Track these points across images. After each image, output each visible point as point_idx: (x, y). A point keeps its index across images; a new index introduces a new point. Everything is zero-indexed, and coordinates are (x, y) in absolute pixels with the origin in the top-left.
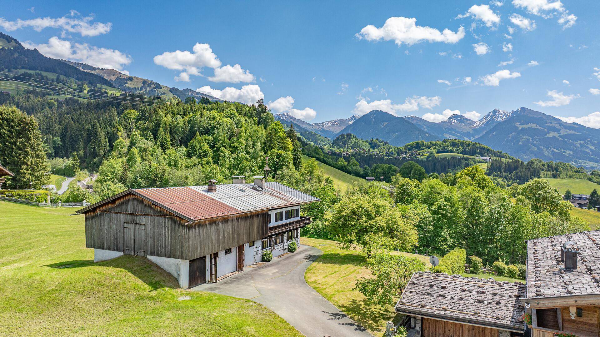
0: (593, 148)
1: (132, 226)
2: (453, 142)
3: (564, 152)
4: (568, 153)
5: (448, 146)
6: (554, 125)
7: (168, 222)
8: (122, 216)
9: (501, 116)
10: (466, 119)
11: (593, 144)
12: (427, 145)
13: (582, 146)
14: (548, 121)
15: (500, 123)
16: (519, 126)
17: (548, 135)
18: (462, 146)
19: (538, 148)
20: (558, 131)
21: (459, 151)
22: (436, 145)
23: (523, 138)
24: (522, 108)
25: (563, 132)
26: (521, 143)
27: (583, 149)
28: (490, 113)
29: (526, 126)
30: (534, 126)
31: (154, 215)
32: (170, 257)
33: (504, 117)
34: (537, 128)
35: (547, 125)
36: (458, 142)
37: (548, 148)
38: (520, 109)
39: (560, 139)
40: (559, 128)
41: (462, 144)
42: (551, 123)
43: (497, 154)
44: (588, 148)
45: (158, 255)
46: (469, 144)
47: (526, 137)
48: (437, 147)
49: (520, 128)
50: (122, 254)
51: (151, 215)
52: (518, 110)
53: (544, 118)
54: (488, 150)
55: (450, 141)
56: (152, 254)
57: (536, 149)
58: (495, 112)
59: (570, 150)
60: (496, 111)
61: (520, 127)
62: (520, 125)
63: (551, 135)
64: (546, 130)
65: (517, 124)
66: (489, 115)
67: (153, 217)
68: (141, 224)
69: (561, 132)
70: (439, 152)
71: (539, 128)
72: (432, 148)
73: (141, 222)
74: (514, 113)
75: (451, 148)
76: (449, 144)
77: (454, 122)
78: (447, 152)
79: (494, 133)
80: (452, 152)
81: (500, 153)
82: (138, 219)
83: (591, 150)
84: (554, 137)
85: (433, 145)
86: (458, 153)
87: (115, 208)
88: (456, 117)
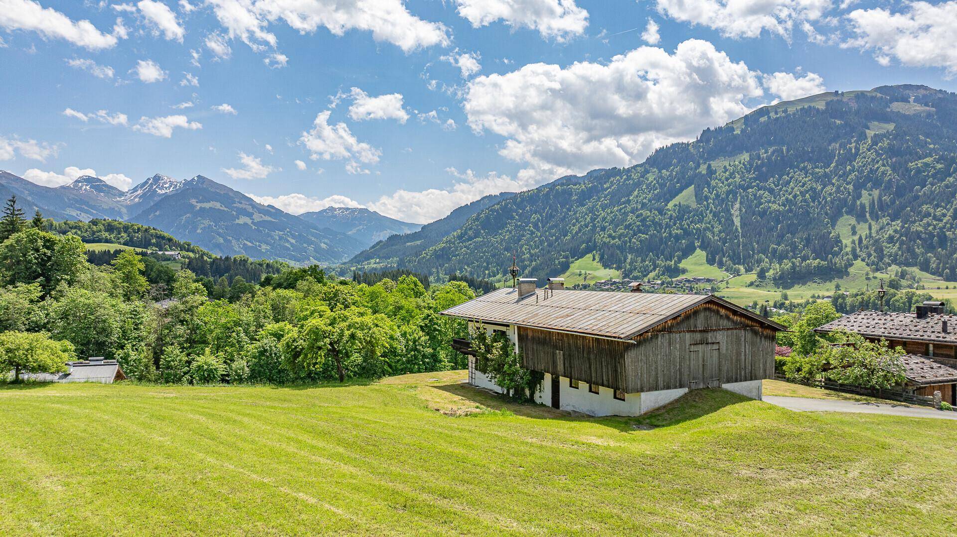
0: (293, 241)
1: (700, 348)
2: (109, 225)
3: (260, 246)
4: (264, 247)
5: (100, 231)
6: (244, 206)
7: (749, 335)
8: (688, 335)
9: (167, 186)
10: (107, 186)
11: (294, 237)
12: (60, 227)
13: (281, 238)
14: (236, 200)
15: (166, 197)
16: (196, 204)
17: (237, 221)
18: (125, 232)
19: (226, 240)
20: (250, 215)
21: (122, 241)
22: (75, 228)
23: (203, 224)
24: (199, 176)
25: (257, 217)
26: (199, 231)
27: (282, 243)
28: (149, 179)
29: (207, 205)
30: (218, 205)
31: (732, 329)
32: (751, 379)
33: (171, 189)
34: (222, 208)
35: (235, 205)
36: (120, 226)
37: (238, 240)
38: (196, 178)
39: (254, 227)
40: (251, 211)
41: (126, 229)
42: (241, 203)
43: (185, 248)
44: (288, 241)
45: (736, 381)
46: (139, 229)
47: (207, 222)
48: (79, 232)
49: (198, 208)
50: (686, 390)
51: (728, 329)
52: (193, 179)
53: (231, 194)
54: (170, 240)
55: (103, 222)
56: (728, 381)
57: (221, 240)
58: (157, 179)
59: (267, 244)
60: (159, 177)
61: (199, 205)
62: (197, 202)
63: (243, 220)
64: (235, 213)
65: (193, 201)
66: (146, 182)
67: (730, 332)
68: (713, 343)
69: (254, 217)
70: (85, 240)
71: (226, 209)
72: (69, 233)
73: (714, 340)
74: (187, 183)
75: (107, 234)
76: (102, 227)
77: (85, 190)
78: (99, 241)
79: (158, 213)
80: (107, 241)
81: (189, 245)
82: (710, 337)
83: (292, 244)
84: (246, 224)
85: (71, 228)
86: (120, 243)
87: (678, 324)
88: (89, 180)
